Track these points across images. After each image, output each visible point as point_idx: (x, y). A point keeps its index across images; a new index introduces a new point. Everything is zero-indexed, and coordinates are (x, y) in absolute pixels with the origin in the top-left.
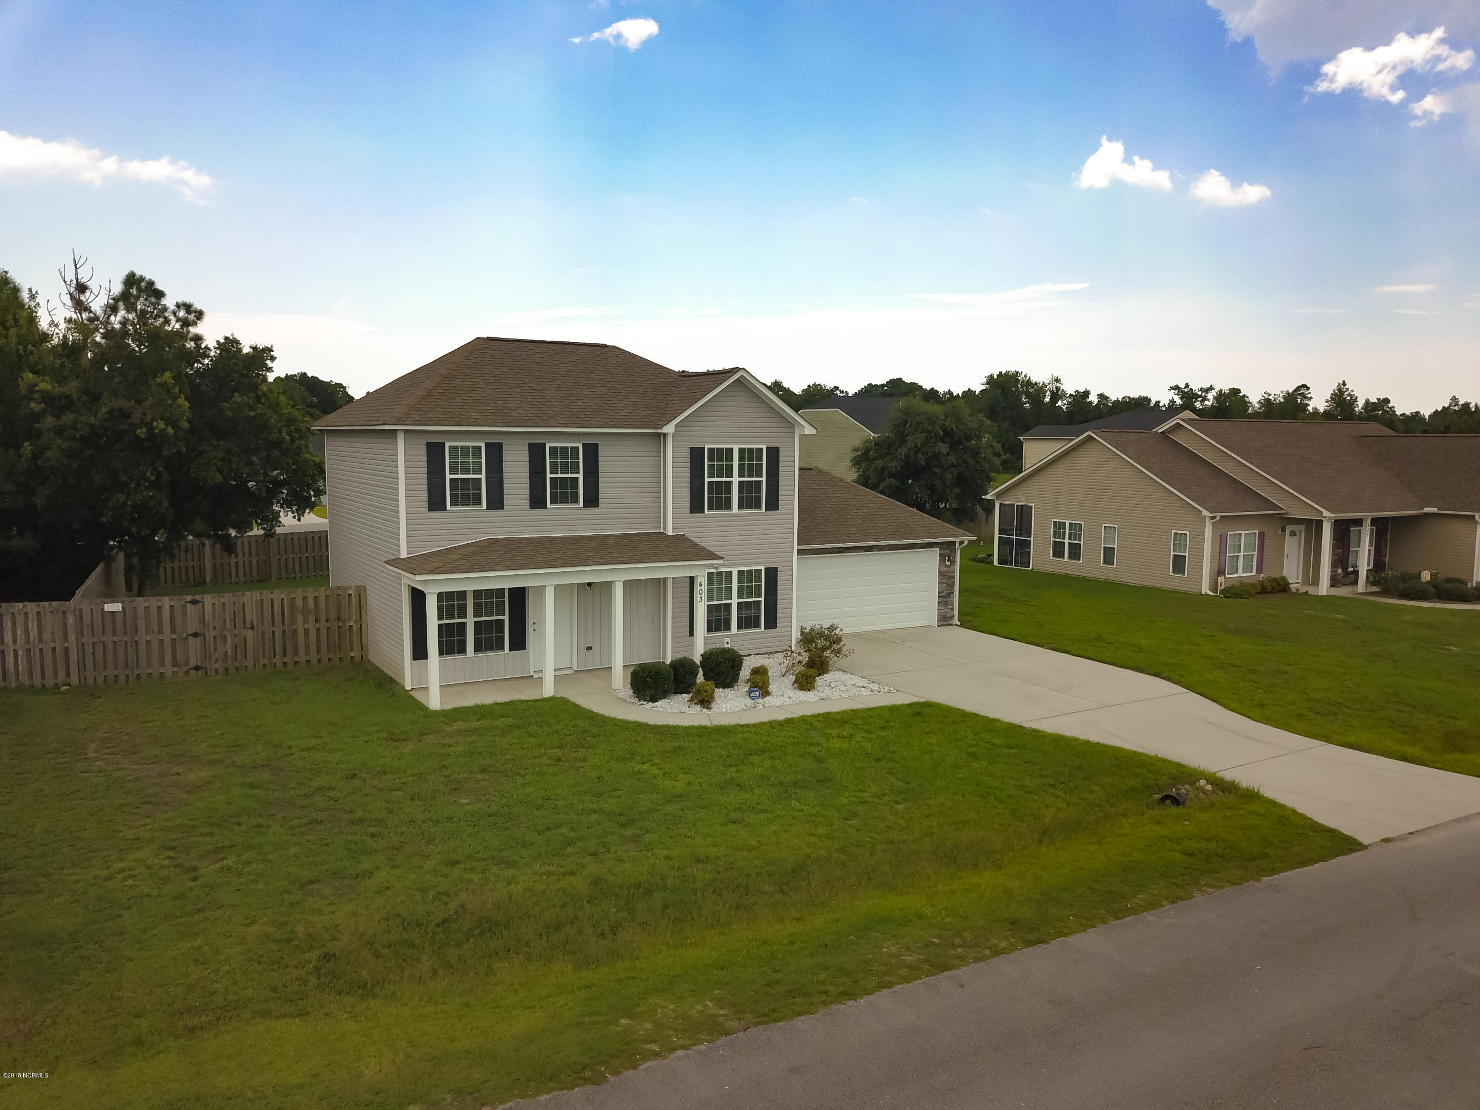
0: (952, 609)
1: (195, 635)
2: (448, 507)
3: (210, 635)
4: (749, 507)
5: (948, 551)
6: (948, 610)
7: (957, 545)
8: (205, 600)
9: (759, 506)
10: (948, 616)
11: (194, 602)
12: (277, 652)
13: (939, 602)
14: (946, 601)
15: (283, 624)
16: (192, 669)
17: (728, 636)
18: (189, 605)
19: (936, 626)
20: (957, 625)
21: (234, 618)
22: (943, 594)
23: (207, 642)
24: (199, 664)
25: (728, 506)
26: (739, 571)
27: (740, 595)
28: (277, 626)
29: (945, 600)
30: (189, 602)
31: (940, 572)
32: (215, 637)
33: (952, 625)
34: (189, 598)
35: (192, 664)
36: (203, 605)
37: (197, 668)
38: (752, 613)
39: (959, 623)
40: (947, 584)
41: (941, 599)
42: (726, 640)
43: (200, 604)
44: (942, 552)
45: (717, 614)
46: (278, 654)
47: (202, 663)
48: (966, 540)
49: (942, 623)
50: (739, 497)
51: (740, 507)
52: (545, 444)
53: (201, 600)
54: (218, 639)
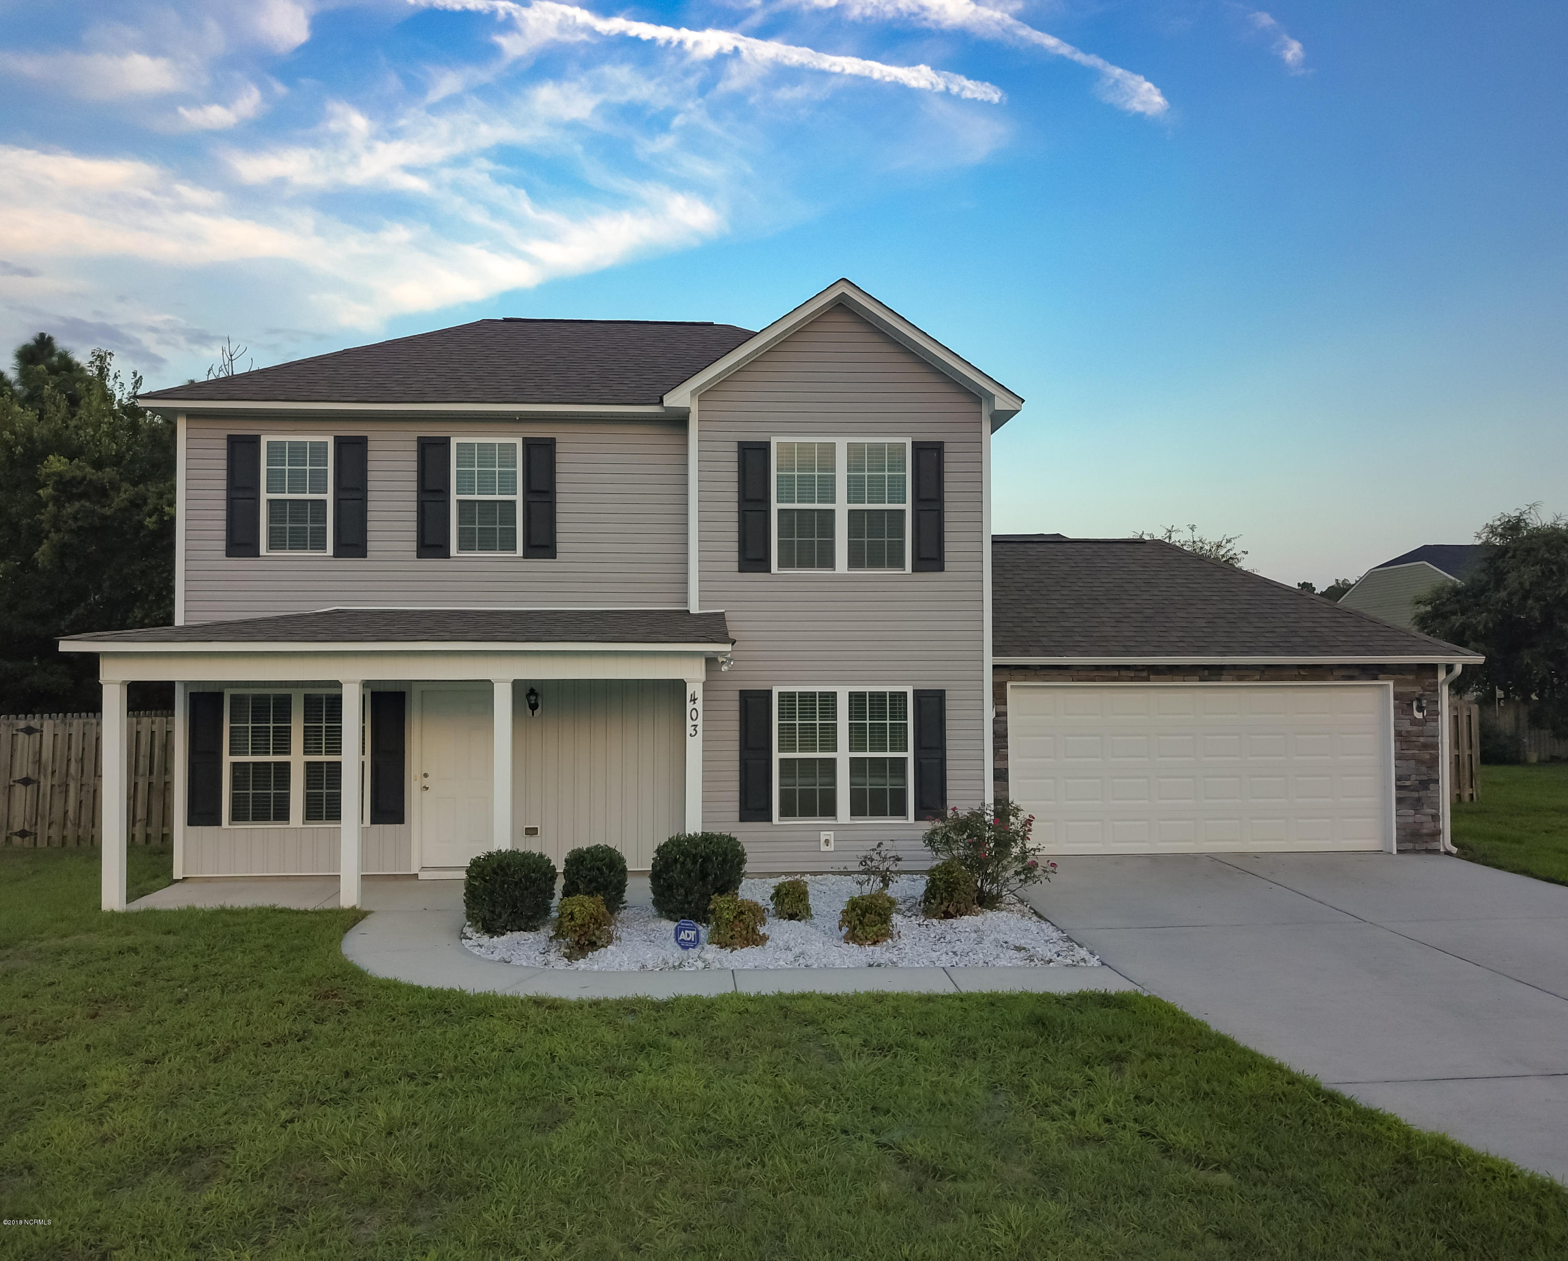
0: (1435, 818)
1: (26, 782)
2: (263, 550)
3: (46, 784)
4: (875, 562)
5: (1418, 690)
6: (1424, 819)
7: (1442, 676)
8: (45, 729)
9: (898, 562)
10: (1425, 831)
11: (29, 731)
12: (139, 817)
13: (1399, 801)
14: (1419, 800)
15: (151, 773)
16: (16, 834)
17: (828, 828)
18: (21, 734)
19: (1395, 852)
20: (1448, 853)
21: (82, 759)
22: (1408, 783)
23: (41, 792)
24: (27, 828)
25: (828, 561)
26: (851, 694)
27: (856, 743)
28: (142, 775)
29: (1415, 795)
30: (22, 730)
31: (1398, 734)
32: (52, 786)
33: (1436, 851)
34: (22, 724)
35: (17, 828)
36: (41, 736)
37: (23, 834)
38: (889, 784)
39: (1455, 850)
40: (1420, 762)
41: (1405, 794)
42: (824, 836)
43: (38, 735)
44: (1402, 689)
45: (805, 781)
46: (140, 820)
47: (31, 827)
48: (1460, 661)
49: (1410, 846)
50: (850, 544)
51: (854, 562)
52: (449, 438)
53: (38, 727)
54: (57, 789)
